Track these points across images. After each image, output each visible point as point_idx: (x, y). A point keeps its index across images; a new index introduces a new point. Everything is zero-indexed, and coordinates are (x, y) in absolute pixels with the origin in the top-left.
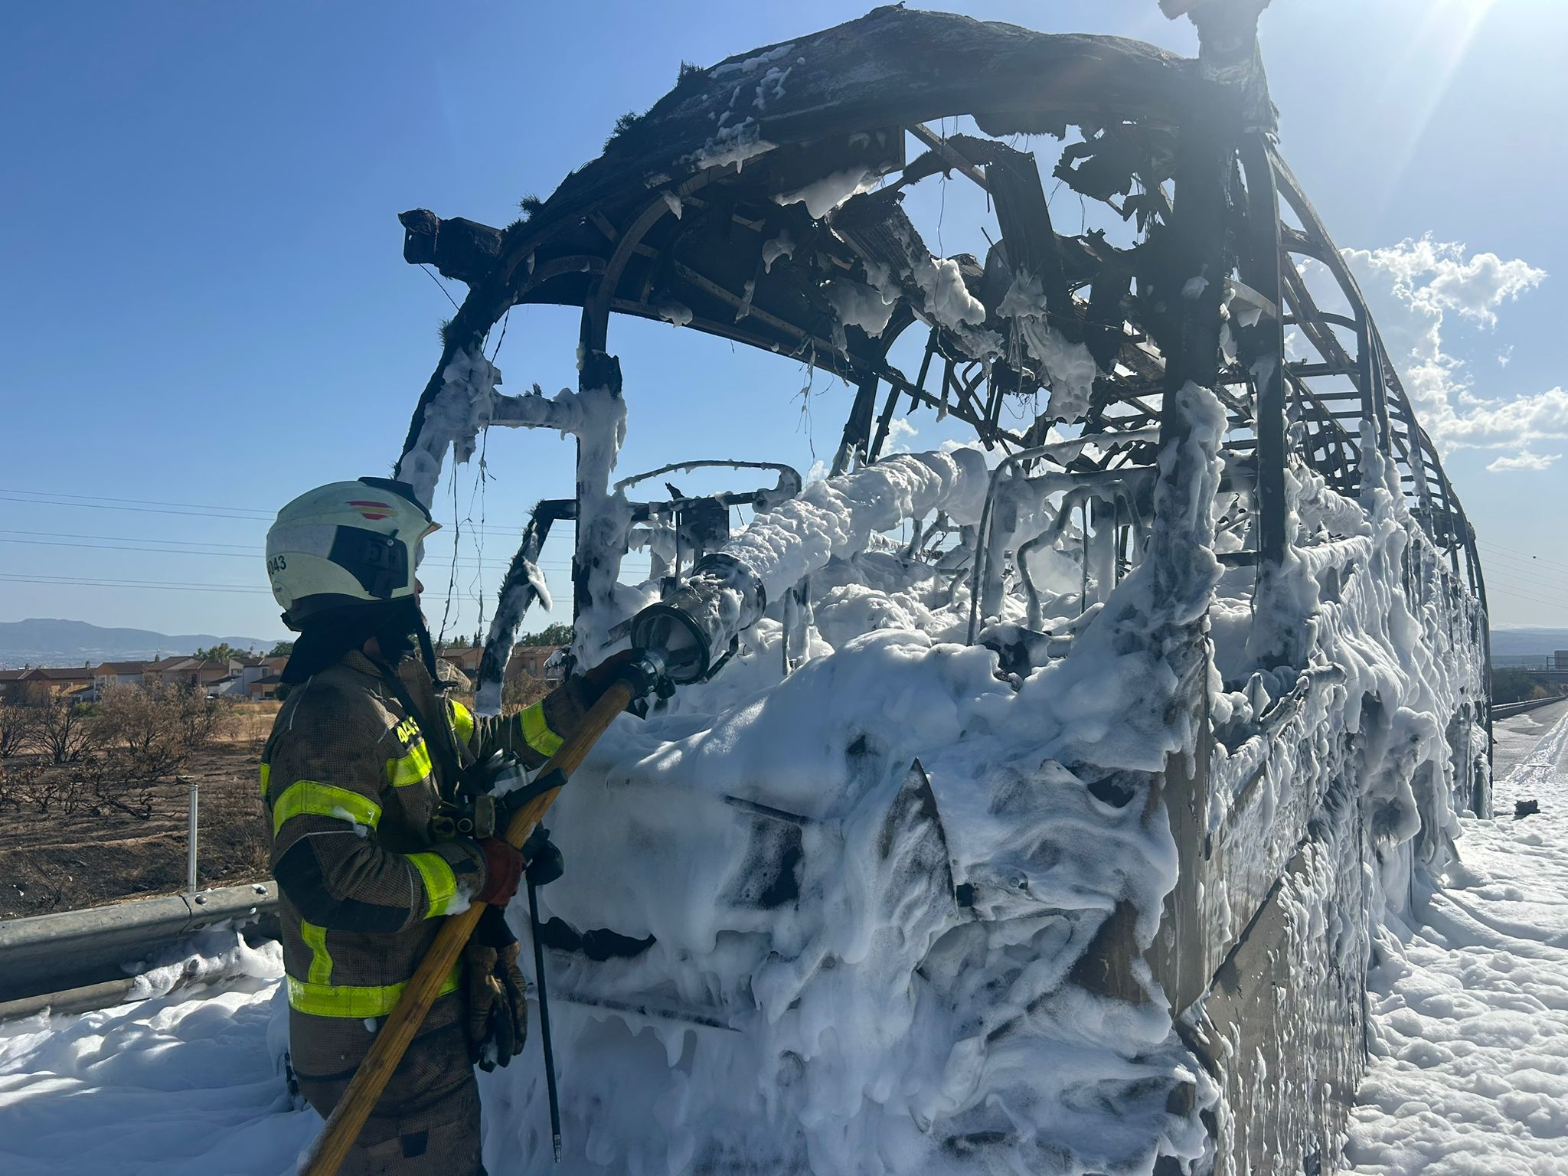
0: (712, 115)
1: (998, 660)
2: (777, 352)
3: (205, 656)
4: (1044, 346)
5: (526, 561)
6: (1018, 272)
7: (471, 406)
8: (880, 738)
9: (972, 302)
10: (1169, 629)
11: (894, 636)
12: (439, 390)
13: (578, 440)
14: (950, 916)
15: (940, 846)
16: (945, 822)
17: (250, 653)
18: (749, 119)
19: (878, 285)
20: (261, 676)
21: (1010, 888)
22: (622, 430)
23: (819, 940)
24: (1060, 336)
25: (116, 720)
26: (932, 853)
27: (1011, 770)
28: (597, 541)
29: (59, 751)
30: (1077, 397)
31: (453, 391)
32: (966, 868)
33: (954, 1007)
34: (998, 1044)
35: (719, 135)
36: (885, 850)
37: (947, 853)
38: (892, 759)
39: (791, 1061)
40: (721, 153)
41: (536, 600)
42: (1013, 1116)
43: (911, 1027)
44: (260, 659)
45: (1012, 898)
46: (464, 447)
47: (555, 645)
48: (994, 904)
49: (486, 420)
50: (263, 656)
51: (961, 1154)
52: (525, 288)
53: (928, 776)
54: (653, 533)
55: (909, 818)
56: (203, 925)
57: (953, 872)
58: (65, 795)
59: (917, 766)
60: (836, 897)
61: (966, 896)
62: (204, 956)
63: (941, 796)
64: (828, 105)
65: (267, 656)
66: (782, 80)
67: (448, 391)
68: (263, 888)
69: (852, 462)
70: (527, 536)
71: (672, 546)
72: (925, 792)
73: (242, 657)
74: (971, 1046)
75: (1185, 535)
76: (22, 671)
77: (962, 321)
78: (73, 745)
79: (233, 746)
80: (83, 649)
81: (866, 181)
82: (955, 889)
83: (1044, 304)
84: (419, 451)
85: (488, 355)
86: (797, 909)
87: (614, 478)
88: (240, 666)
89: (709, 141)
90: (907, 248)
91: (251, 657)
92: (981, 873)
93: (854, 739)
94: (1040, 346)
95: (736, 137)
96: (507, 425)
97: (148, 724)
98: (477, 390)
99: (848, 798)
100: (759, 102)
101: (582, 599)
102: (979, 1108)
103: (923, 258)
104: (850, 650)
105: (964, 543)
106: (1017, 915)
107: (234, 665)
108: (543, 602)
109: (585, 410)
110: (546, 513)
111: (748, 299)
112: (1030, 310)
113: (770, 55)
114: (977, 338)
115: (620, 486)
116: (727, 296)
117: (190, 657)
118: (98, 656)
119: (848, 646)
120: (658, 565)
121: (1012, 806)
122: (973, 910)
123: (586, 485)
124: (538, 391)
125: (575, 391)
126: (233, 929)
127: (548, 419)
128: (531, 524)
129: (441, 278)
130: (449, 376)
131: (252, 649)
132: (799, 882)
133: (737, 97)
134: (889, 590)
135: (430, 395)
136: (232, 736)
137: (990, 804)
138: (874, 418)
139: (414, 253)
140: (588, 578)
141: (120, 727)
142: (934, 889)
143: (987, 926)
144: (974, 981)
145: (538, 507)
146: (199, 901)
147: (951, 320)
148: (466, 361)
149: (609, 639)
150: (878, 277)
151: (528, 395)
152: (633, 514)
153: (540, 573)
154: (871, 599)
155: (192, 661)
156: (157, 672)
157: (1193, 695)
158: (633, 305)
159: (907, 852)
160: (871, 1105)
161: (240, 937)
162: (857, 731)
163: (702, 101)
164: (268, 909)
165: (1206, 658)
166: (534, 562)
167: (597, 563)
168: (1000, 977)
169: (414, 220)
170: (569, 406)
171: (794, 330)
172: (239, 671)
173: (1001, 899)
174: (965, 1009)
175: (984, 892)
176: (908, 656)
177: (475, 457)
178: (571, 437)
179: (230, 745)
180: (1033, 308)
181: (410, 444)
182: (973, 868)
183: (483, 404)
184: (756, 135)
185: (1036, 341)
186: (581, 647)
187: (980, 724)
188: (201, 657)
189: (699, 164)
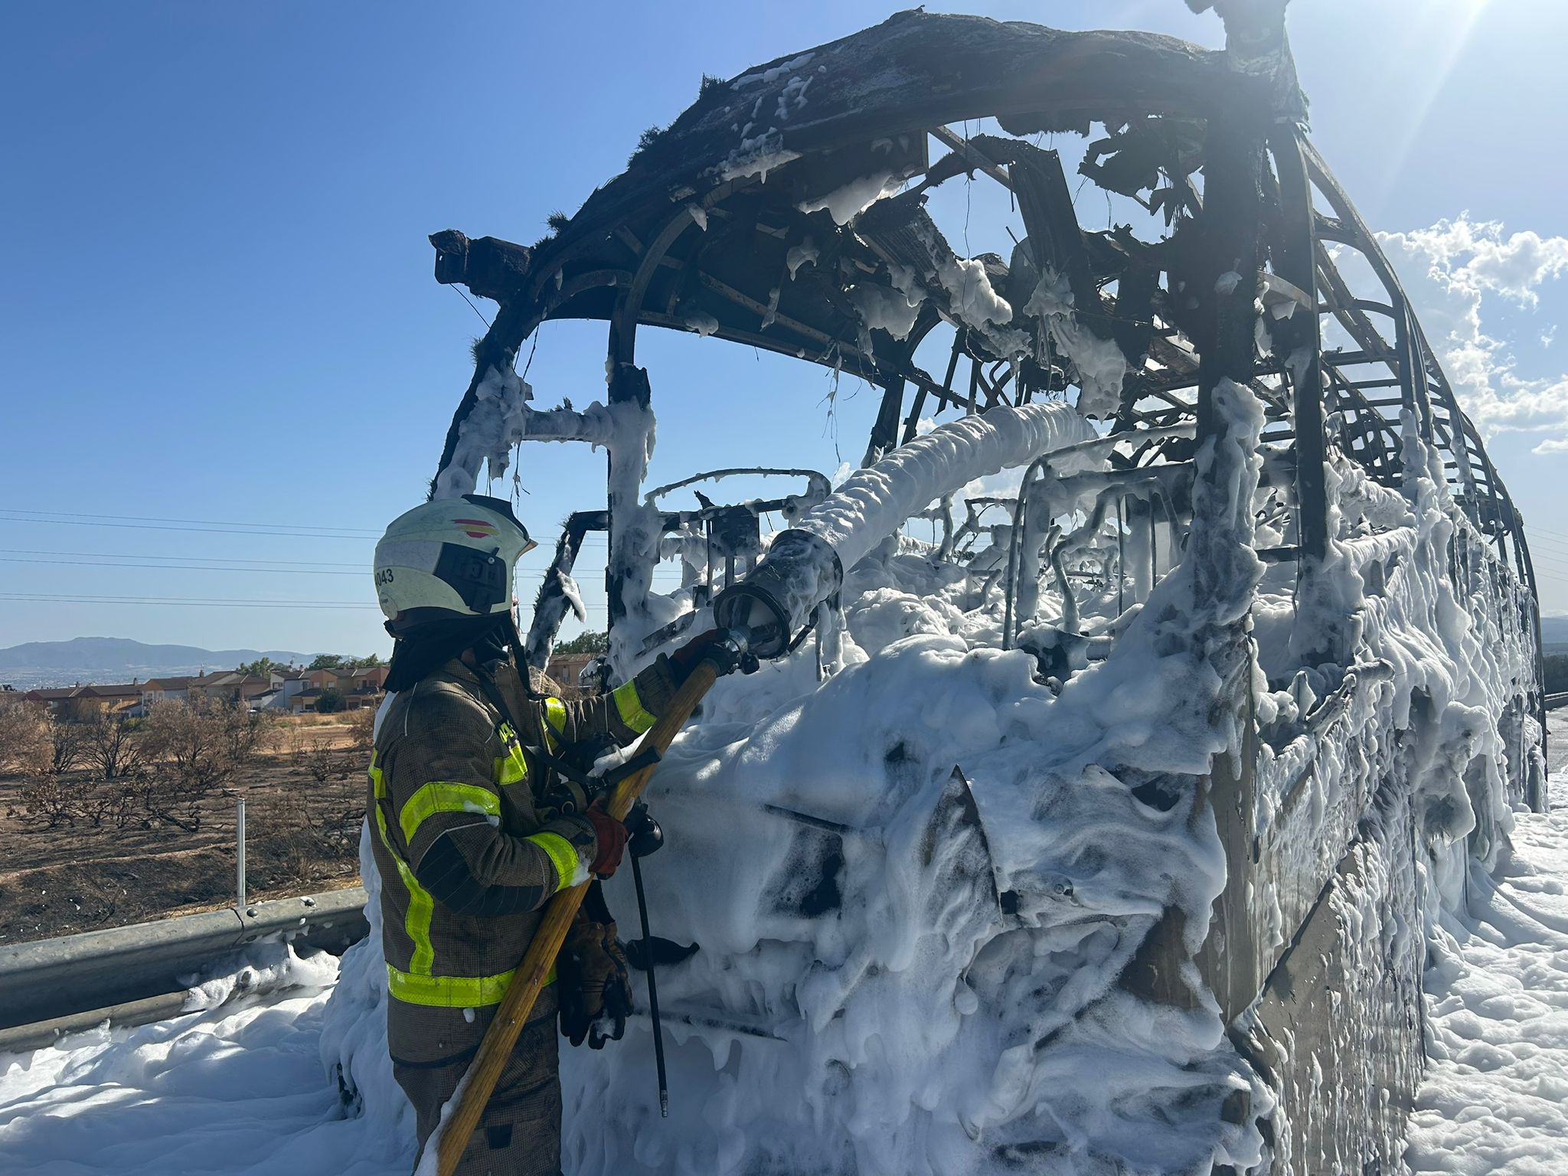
0: (735, 127)
1: (1036, 664)
2: (803, 358)
3: (247, 670)
4: (1073, 343)
5: (560, 573)
6: (1044, 270)
7: (504, 422)
8: (918, 744)
9: (999, 301)
10: (1211, 630)
11: (930, 642)
12: (472, 407)
13: (609, 453)
14: (994, 923)
15: (983, 853)
16: (987, 829)
17: (290, 667)
18: (772, 130)
19: (903, 288)
20: (301, 689)
21: (1055, 894)
22: (651, 440)
23: (863, 949)
24: (1089, 332)
25: (165, 734)
26: (974, 860)
27: (1053, 775)
28: (630, 551)
29: (110, 766)
30: (1108, 394)
31: (486, 408)
32: (1010, 875)
33: (1001, 1015)
34: (1047, 1052)
35: (742, 146)
36: (928, 857)
37: (990, 861)
38: (932, 766)
39: (837, 1070)
40: (745, 165)
41: (571, 612)
42: (1063, 1125)
43: (958, 1034)
44: (300, 672)
45: (1057, 904)
46: (497, 462)
47: (587, 652)
48: (1039, 910)
49: (519, 436)
50: (303, 670)
51: (1012, 1163)
52: (553, 306)
53: (968, 782)
54: (684, 542)
55: (951, 825)
56: (255, 937)
57: (996, 879)
58: (116, 810)
59: (957, 773)
60: (879, 905)
61: (1011, 903)
62: (255, 968)
63: (982, 803)
64: (851, 112)
65: (307, 670)
66: (804, 89)
67: (482, 408)
68: (311, 900)
70: (560, 548)
71: (703, 553)
72: (966, 799)
73: (282, 671)
74: (1019, 1054)
75: (1225, 534)
76: (73, 689)
77: (989, 321)
78: (123, 761)
79: (275, 758)
80: (131, 666)
81: (889, 186)
82: (999, 897)
83: (1071, 301)
84: (454, 467)
85: (519, 371)
86: (839, 917)
87: (644, 488)
88: (281, 680)
89: (733, 153)
90: (932, 250)
91: (291, 670)
92: (1026, 880)
93: (892, 746)
94: (1069, 343)
95: (760, 148)
96: (539, 440)
97: (195, 739)
98: (509, 407)
99: (888, 806)
100: (782, 112)
101: (616, 609)
102: (1029, 1117)
103: (948, 260)
104: (886, 656)
105: (996, 544)
106: (1062, 922)
107: (275, 679)
108: (577, 613)
109: (615, 423)
110: (579, 525)
111: (773, 307)
112: (1057, 308)
113: (792, 64)
114: (1004, 338)
115: (650, 497)
116: (752, 304)
117: (232, 672)
118: (145, 672)
119: (883, 653)
120: (690, 573)
121: (1055, 812)
122: (1018, 917)
123: (617, 496)
124: (568, 405)
125: (605, 403)
126: (284, 941)
127: (579, 433)
128: (564, 536)
129: (472, 297)
130: (481, 393)
131: (292, 663)
132: (841, 889)
133: (760, 109)
134: (921, 593)
135: (464, 413)
136: (274, 749)
137: (1032, 809)
139: (446, 273)
140: (621, 589)
141: (168, 741)
142: (978, 896)
143: (1033, 933)
144: (1021, 988)
145: (570, 519)
146: (250, 914)
147: (978, 321)
148: (497, 378)
149: (644, 648)
150: (902, 280)
151: (559, 410)
152: (664, 523)
153: (574, 584)
154: (904, 603)
155: (234, 676)
156: (202, 687)
157: (1237, 697)
158: (659, 316)
159: (950, 859)
160: (919, 1112)
161: (291, 948)
162: (896, 738)
163: (724, 114)
164: (317, 921)
165: (1250, 658)
166: (568, 574)
167: (629, 573)
168: (1047, 984)
169: (444, 241)
170: (599, 418)
171: (819, 335)
172: (280, 684)
173: (1046, 905)
174: (1012, 1016)
175: (1028, 899)
176: (945, 661)
177: (509, 472)
178: (602, 450)
179: (274, 758)
180: (1060, 306)
181: (445, 462)
182: (1017, 875)
183: (515, 420)
184: (780, 144)
185: (1065, 339)
186: (616, 657)
187: (1020, 729)
188: (243, 671)
189: (723, 175)
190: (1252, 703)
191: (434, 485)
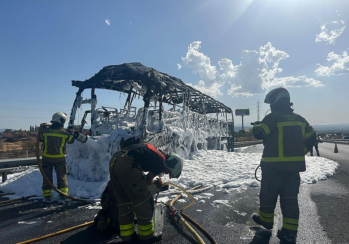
0: (107, 76)
9: (140, 87)
18: (110, 77)
20: (2, 137)
22: (96, 103)
28: (94, 116)
35: (107, 79)
41: (86, 123)
44: (1, 133)
46: (79, 106)
52: (86, 87)
54: (100, 115)
65: (3, 132)
66: (114, 73)
67: (77, 101)
69: (128, 104)
70: (84, 115)
71: (103, 117)
77: (139, 89)
84: (75, 107)
85: (81, 96)
87: (96, 109)
96: (83, 104)
98: (80, 100)
100: (111, 75)
101: (92, 123)
103: (133, 83)
108: (87, 123)
109: (92, 101)
110: (87, 112)
113: (113, 67)
115: (96, 110)
120: (101, 119)
123: (92, 109)
124: (87, 99)
125: (91, 99)
127: (88, 102)
128: (85, 113)
129: (76, 87)
130: (77, 99)
133: (109, 74)
135: (75, 101)
138: (131, 98)
139: (73, 85)
140: (93, 121)
148: (79, 97)
149: (95, 127)
150: (128, 84)
152: (98, 113)
153: (86, 120)
158: (98, 87)
163: (105, 73)
166: (85, 118)
169: (73, 81)
170: (91, 101)
171: (119, 88)
177: (80, 108)
178: (90, 104)
181: (73, 107)
183: (81, 102)
184: (111, 79)
186: (92, 129)
190: (146, 132)
191: (72, 109)
